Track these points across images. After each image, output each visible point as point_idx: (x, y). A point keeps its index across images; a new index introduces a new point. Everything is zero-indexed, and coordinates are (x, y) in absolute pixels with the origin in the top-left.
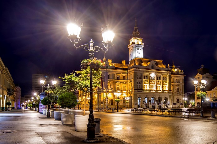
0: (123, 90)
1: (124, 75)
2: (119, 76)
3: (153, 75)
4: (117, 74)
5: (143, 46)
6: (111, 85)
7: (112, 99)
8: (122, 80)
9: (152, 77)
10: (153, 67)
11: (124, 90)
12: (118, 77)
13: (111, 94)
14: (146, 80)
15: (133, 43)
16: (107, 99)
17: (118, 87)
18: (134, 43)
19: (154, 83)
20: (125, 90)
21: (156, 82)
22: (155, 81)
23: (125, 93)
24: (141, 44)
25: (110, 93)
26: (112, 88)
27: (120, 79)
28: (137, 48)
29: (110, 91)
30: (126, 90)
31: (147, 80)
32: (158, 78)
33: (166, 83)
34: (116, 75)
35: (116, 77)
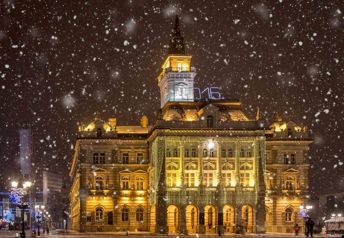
0: (136, 188)
1: (140, 151)
2: (127, 155)
3: (211, 144)
4: (122, 150)
5: (193, 75)
6: (108, 177)
7: (110, 210)
8: (135, 163)
9: (209, 150)
10: (212, 123)
11: (138, 189)
12: (126, 157)
13: (108, 198)
14: (190, 161)
15: (169, 70)
16: (101, 210)
17: (125, 181)
18: (171, 71)
19: (213, 166)
20: (142, 189)
21: (221, 163)
22: (217, 159)
23: (141, 196)
24: (188, 70)
25: (106, 196)
26: (111, 183)
27: (129, 162)
28: (176, 82)
29: (106, 191)
30: (144, 188)
31: (193, 159)
32: (226, 153)
33: (250, 166)
34: (121, 152)
35: (120, 157)
